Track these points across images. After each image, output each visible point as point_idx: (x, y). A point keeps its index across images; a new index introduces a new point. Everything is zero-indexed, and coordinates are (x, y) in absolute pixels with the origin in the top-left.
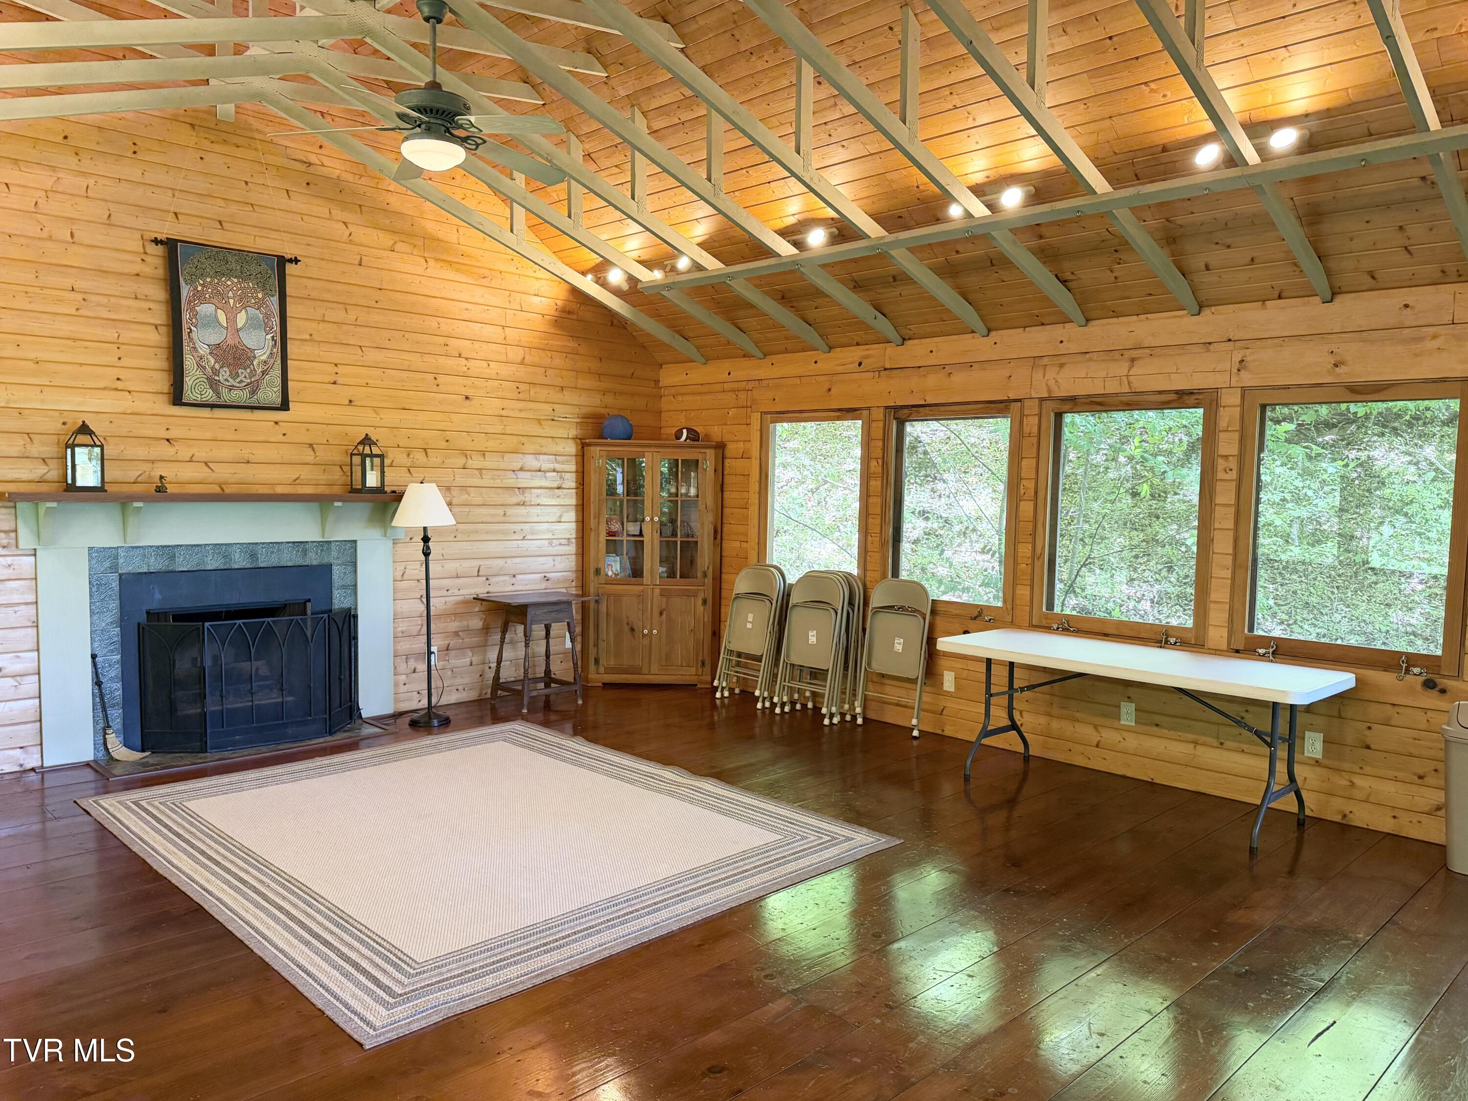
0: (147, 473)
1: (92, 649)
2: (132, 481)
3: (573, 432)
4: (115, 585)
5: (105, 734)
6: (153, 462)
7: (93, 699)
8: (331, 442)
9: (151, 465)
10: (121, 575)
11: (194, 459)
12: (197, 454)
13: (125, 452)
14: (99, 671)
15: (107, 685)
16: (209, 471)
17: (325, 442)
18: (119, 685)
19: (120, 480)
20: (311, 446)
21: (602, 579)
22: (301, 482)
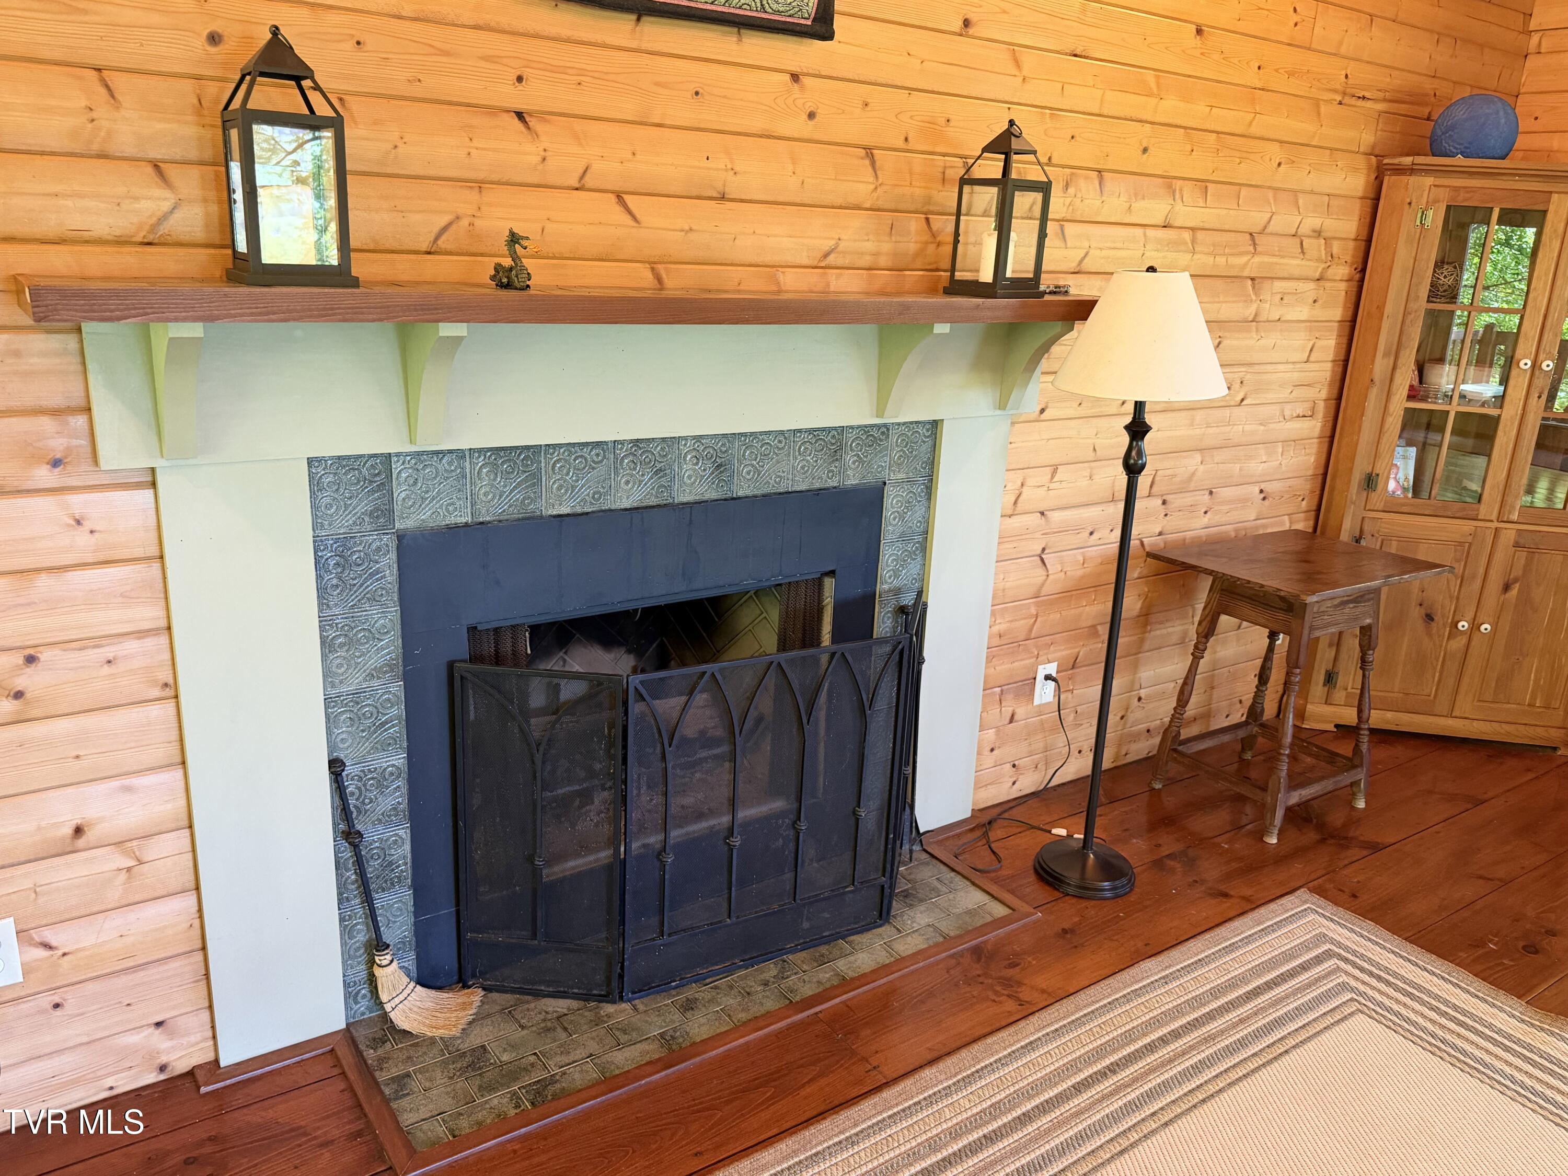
0: (465, 222)
1: (331, 747)
2: (424, 247)
3: (1368, 138)
4: (388, 563)
5: (371, 963)
6: (480, 185)
7: (339, 875)
8: (912, 145)
9: (474, 196)
10: (401, 537)
11: (589, 181)
12: (597, 166)
13: (402, 149)
14: (352, 801)
15: (373, 834)
16: (628, 220)
17: (900, 144)
18: (404, 833)
19: (391, 244)
20: (869, 152)
21: (1376, 499)
22: (840, 262)
